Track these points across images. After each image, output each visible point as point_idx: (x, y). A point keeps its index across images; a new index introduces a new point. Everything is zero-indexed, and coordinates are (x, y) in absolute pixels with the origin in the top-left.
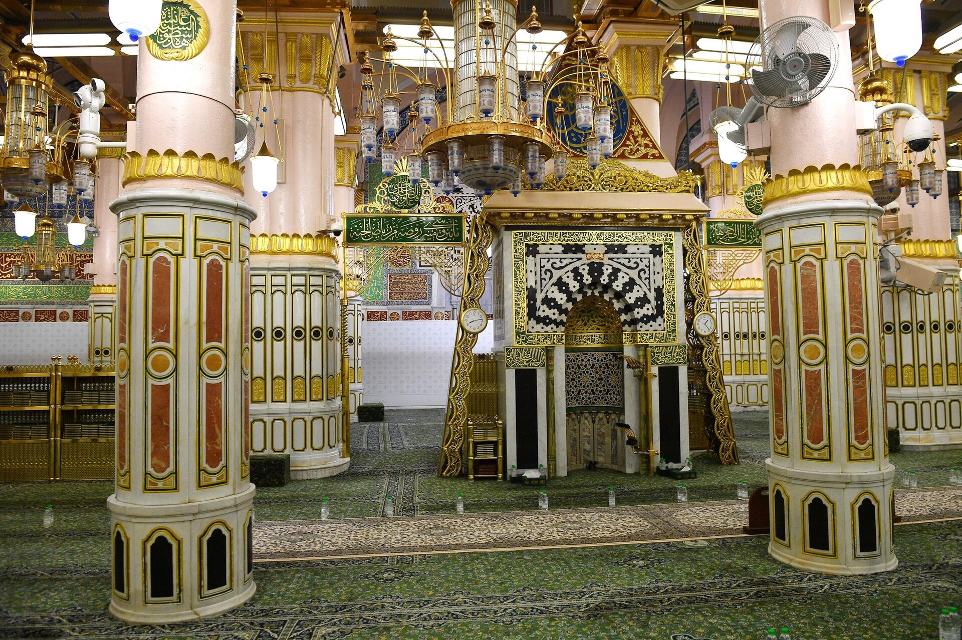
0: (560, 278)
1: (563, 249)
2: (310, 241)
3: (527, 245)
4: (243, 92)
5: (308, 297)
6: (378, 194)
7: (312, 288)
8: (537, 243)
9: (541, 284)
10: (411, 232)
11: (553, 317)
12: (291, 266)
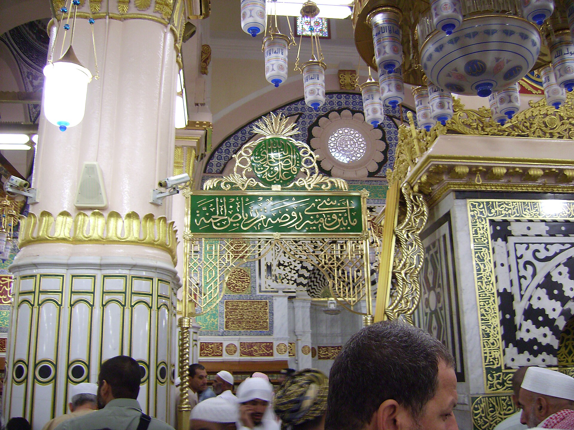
0: (548, 276)
1: (547, 228)
2: (135, 223)
3: (492, 222)
4: (56, 20)
5: (127, 311)
6: (237, 164)
7: (135, 298)
8: (507, 218)
9: (520, 285)
10: (286, 218)
11: (544, 341)
12: (105, 262)
